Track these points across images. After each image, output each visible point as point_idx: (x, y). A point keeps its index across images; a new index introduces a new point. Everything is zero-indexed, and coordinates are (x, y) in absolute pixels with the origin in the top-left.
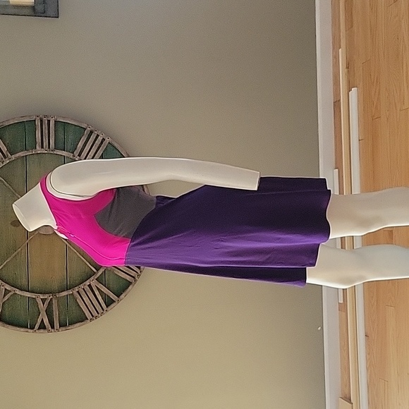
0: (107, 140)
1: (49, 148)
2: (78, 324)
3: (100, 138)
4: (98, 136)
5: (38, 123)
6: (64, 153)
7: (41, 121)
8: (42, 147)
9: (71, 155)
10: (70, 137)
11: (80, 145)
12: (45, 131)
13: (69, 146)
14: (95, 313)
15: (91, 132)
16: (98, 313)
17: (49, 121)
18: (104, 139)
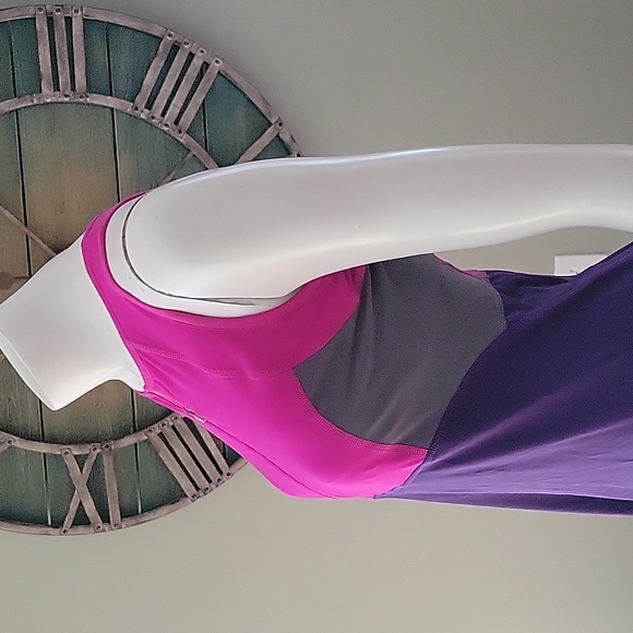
0: (215, 67)
1: (73, 89)
2: (164, 509)
3: (197, 63)
4: (191, 56)
5: (42, 26)
6: (111, 102)
7: (50, 21)
8: (57, 88)
9: (128, 107)
10: (124, 61)
11: (150, 79)
12: (62, 47)
13: (121, 83)
14: (201, 481)
15: (175, 48)
16: (210, 481)
17: (69, 21)
18: (206, 65)
